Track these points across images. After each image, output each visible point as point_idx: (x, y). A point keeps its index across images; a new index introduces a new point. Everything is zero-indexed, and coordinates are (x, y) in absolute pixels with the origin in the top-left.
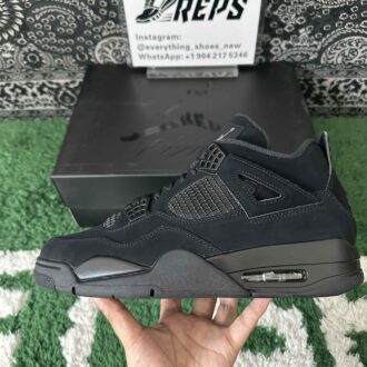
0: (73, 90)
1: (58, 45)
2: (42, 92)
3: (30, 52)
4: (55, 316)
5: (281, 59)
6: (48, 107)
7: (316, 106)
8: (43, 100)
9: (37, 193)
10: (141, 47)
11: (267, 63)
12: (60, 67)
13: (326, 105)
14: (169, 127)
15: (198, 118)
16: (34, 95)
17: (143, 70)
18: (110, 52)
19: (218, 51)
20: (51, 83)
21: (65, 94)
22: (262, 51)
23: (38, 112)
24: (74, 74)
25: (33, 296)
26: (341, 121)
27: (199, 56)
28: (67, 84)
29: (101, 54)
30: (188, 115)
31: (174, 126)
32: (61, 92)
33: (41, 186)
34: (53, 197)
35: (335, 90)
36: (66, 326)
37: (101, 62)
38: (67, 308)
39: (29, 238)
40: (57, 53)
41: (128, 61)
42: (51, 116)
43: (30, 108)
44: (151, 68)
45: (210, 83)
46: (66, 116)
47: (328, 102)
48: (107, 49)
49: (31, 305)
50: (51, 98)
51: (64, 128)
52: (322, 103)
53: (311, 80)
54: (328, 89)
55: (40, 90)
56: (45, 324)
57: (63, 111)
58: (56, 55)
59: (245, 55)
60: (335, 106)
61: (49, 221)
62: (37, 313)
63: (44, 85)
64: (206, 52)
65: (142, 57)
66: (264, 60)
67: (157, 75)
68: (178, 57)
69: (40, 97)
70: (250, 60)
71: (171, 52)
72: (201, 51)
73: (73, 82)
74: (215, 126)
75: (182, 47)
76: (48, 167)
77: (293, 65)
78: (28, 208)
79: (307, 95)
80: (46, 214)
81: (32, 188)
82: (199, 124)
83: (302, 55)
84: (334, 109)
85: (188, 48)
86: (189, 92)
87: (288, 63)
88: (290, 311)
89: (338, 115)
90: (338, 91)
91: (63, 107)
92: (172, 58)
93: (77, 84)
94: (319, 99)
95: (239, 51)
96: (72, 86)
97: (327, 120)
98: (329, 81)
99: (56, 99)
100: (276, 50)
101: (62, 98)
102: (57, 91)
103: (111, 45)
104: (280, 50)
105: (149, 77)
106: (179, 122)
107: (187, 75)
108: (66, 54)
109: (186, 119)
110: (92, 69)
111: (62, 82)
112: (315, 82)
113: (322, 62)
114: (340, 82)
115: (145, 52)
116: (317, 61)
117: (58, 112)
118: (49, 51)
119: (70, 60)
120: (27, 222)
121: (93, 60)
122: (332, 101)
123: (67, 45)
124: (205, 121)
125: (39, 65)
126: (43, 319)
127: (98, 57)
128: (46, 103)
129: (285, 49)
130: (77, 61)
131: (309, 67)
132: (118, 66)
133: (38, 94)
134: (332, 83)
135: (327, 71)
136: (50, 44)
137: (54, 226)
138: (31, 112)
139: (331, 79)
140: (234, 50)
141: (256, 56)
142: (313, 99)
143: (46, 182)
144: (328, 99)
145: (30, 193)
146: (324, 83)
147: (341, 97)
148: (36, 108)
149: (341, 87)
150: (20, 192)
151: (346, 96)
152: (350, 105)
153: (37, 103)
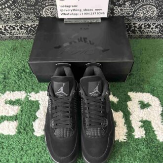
0: (34, 28)
1: (28, 9)
2: (21, 29)
3: (16, 12)
4: (31, 115)
5: (118, 15)
6: (24, 35)
7: (133, 34)
9: (21, 69)
11: (113, 17)
12: (29, 18)
13: (137, 34)
14: (73, 43)
15: (85, 39)
16: (18, 30)
17: (62, 20)
18: (49, 12)
19: (92, 12)
20: (25, 25)
21: (31, 29)
22: (110, 11)
23: (20, 37)
24: (35, 21)
25: (22, 108)
27: (85, 14)
28: (31, 25)
30: (81, 38)
32: (29, 29)
33: (23, 67)
34: (28, 71)
35: (140, 27)
36: (35, 118)
37: (45, 16)
38: (35, 112)
39: (19, 87)
40: (27, 12)
41: (56, 16)
42: (25, 39)
43: (17, 35)
44: (65, 19)
45: (90, 25)
46: (31, 39)
47: (138, 32)
49: (22, 111)
50: (25, 31)
52: (135, 33)
53: (131, 23)
54: (137, 27)
56: (27, 118)
57: (30, 36)
58: (27, 13)
59: (104, 13)
60: (140, 34)
61: (27, 80)
62: (24, 114)
63: (22, 26)
64: (88, 12)
65: (62, 14)
66: (111, 15)
67: (68, 21)
68: (76, 14)
69: (20, 31)
70: (105, 16)
71: (74, 12)
72: (86, 12)
73: (34, 25)
74: (92, 42)
75: (78, 10)
76: (25, 59)
77: (123, 17)
78: (18, 75)
80: (26, 78)
81: (19, 67)
82: (85, 42)
83: (127, 13)
84: (140, 36)
85: (81, 10)
86: (81, 29)
88: (119, 112)
89: (141, 38)
90: (142, 28)
92: (74, 14)
93: (35, 25)
94: (134, 31)
95: (101, 12)
96: (33, 26)
97: (137, 40)
99: (27, 32)
100: (116, 11)
101: (30, 31)
102: (27, 28)
103: (49, 9)
104: (118, 11)
105: (65, 22)
106: (77, 41)
107: (80, 21)
108: (31, 13)
109: (80, 40)
110: (42, 19)
111: (29, 24)
113: (135, 16)
114: (142, 24)
115: (63, 12)
116: (133, 16)
117: (28, 37)
119: (32, 15)
120: (18, 81)
121: (42, 15)
123: (31, 9)
125: (20, 17)
126: (27, 116)
127: (44, 14)
128: (23, 33)
129: (120, 11)
130: (35, 16)
131: (130, 18)
132: (52, 18)
134: (139, 25)
135: (137, 20)
136: (25, 9)
137: (29, 82)
138: (17, 37)
139: (138, 23)
140: (99, 11)
141: (108, 14)
142: (131, 31)
143: (25, 65)
145: (19, 70)
146: (136, 25)
147: (143, 31)
148: (19, 35)
149: (143, 26)
150: (15, 69)
151: (145, 30)
152: (147, 34)
153: (19, 33)
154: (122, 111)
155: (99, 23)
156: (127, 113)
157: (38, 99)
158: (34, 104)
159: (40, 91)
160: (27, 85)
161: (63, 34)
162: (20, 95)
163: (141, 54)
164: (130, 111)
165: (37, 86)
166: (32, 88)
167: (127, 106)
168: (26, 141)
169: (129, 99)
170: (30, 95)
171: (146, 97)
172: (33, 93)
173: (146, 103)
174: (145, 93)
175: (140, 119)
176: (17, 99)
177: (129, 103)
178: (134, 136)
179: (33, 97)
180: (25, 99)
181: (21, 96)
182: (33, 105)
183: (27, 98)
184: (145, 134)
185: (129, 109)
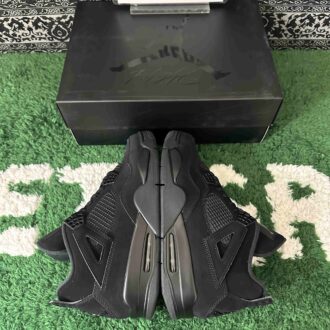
0: (64, 25)
2: (37, 27)
6: (43, 41)
7: (276, 38)
8: (38, 34)
9: (40, 117)
12: (52, 3)
13: (284, 38)
14: (149, 59)
15: (174, 49)
16: (30, 29)
17: (126, 7)
20: (45, 18)
21: (57, 28)
23: (34, 45)
24: (66, 9)
25: (46, 199)
26: (296, 53)
28: (59, 19)
30: (166, 48)
31: (154, 58)
32: (54, 26)
33: (43, 112)
34: (54, 120)
35: (293, 24)
39: (37, 154)
42: (46, 49)
43: (27, 41)
44: (133, 5)
45: (186, 19)
46: (59, 49)
47: (286, 35)
49: (45, 206)
50: (46, 32)
52: (281, 36)
53: (272, 14)
54: (286, 23)
55: (35, 24)
56: (58, 220)
57: (56, 43)
60: (292, 38)
61: (53, 140)
63: (38, 20)
69: (35, 31)
73: (64, 17)
74: (189, 57)
76: (47, 95)
78: (34, 130)
79: (268, 29)
80: (50, 135)
81: (36, 113)
82: (175, 56)
84: (290, 42)
86: (167, 27)
88: (248, 207)
89: (294, 47)
90: (295, 25)
91: (56, 41)
93: (67, 19)
94: (278, 33)
96: (63, 21)
97: (284, 53)
98: (288, 16)
99: (49, 33)
101: (55, 32)
102: (50, 25)
105: (132, 13)
109: (164, 52)
111: (55, 17)
112: (276, 16)
114: (297, 16)
117: (51, 44)
120: (35, 142)
122: (289, 34)
124: (180, 53)
126: (56, 216)
128: (40, 38)
131: (271, 3)
133: (34, 28)
134: (290, 18)
135: (286, 6)
137: (57, 144)
138: (28, 45)
139: (289, 14)
142: (273, 32)
143: (47, 108)
144: (286, 32)
145: (34, 117)
146: (283, 18)
147: (298, 31)
148: (32, 42)
149: (298, 21)
150: (25, 116)
151: (302, 29)
152: (305, 38)
153: (33, 36)
154: (255, 204)
155: (206, 15)
156: (265, 209)
157: (78, 181)
158: (70, 190)
159: (82, 164)
160: (54, 151)
161: (128, 39)
162: (41, 172)
163: (293, 83)
164: (272, 203)
165: (75, 153)
166: (65, 158)
167: (264, 194)
168: (57, 268)
169: (269, 178)
170: (61, 171)
171: (305, 174)
172: (68, 168)
173: (303, 186)
174: (302, 166)
175: (293, 220)
176: (33, 180)
177: (268, 187)
178: (281, 254)
179: (69, 175)
180: (51, 180)
181: (43, 174)
182: (69, 193)
183: (55, 179)
184: (302, 251)
185: (269, 200)
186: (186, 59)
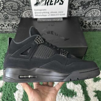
1: (13, 13)
2: (9, 26)
3: (5, 15)
4: (13, 87)
5: (74, 16)
7: (84, 28)
8: (9, 28)
10: (36, 13)
11: (71, 17)
12: (13, 19)
13: (87, 28)
15: (52, 32)
17: (36, 19)
18: (27, 14)
19: (57, 14)
20: (11, 23)
21: (15, 26)
22: (69, 13)
23: (8, 31)
24: (17, 20)
26: (91, 33)
27: (52, 15)
28: (15, 23)
29: (25, 15)
36: (15, 90)
37: (25, 17)
38: (16, 85)
41: (32, 17)
42: (11, 33)
44: (38, 19)
45: (55, 22)
47: (88, 27)
48: (26, 14)
49: (6, 85)
50: (11, 27)
51: (15, 36)
52: (86, 28)
53: (83, 21)
54: (87, 24)
55: (8, 25)
56: (10, 90)
57: (15, 31)
58: (12, 15)
59: (64, 14)
60: (90, 28)
62: (7, 87)
63: (9, 24)
64: (54, 14)
65: (36, 15)
66: (70, 16)
67: (40, 20)
68: (46, 15)
69: (8, 27)
70: (66, 16)
71: (44, 14)
72: (52, 14)
73: (17, 23)
75: (47, 13)
77: (78, 17)
79: (82, 26)
83: (80, 14)
84: (89, 29)
85: (49, 13)
86: (49, 25)
87: (76, 17)
89: (90, 31)
91: (14, 30)
92: (44, 16)
93: (18, 23)
95: (63, 13)
96: (17, 24)
97: (87, 33)
98: (88, 22)
99: (12, 28)
100: (73, 13)
101: (14, 27)
102: (13, 25)
103: (27, 12)
104: (74, 13)
105: (38, 21)
107: (48, 20)
108: (15, 15)
109: (48, 33)
110: (22, 19)
111: (14, 23)
112: (84, 22)
113: (86, 16)
114: (91, 22)
115: (37, 14)
116: (84, 16)
117: (13, 31)
118: (10, 14)
119: (16, 17)
121: (22, 17)
122: (89, 27)
123: (15, 13)
124: (54, 33)
125: (8, 18)
126: (9, 88)
127: (24, 16)
128: (10, 29)
129: (75, 13)
130: (18, 17)
131: (82, 18)
132: (29, 18)
133: (8, 26)
134: (89, 22)
135: (87, 19)
136: (11, 12)
138: (6, 31)
139: (88, 21)
140: (61, 13)
141: (67, 15)
142: (83, 27)
144: (88, 26)
146: (87, 22)
147: (91, 26)
149: (91, 23)
150: (3, 53)
151: (93, 26)
152: (94, 28)
153: (7, 29)
155: (61, 21)
156: (84, 85)
163: (91, 42)
173: (97, 77)
175: (94, 90)
185: (85, 83)
186: (56, 35)
